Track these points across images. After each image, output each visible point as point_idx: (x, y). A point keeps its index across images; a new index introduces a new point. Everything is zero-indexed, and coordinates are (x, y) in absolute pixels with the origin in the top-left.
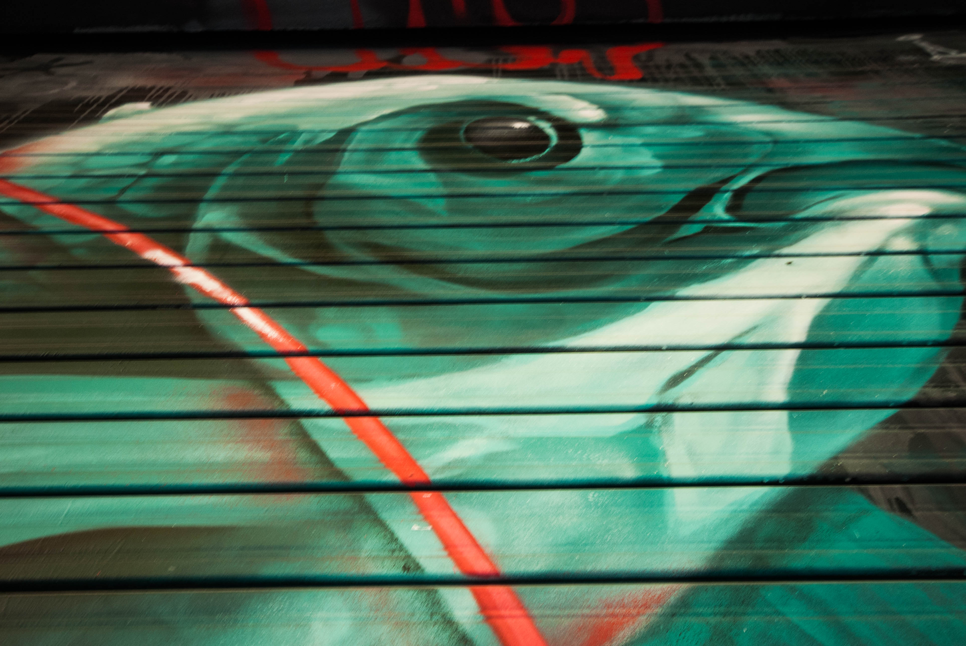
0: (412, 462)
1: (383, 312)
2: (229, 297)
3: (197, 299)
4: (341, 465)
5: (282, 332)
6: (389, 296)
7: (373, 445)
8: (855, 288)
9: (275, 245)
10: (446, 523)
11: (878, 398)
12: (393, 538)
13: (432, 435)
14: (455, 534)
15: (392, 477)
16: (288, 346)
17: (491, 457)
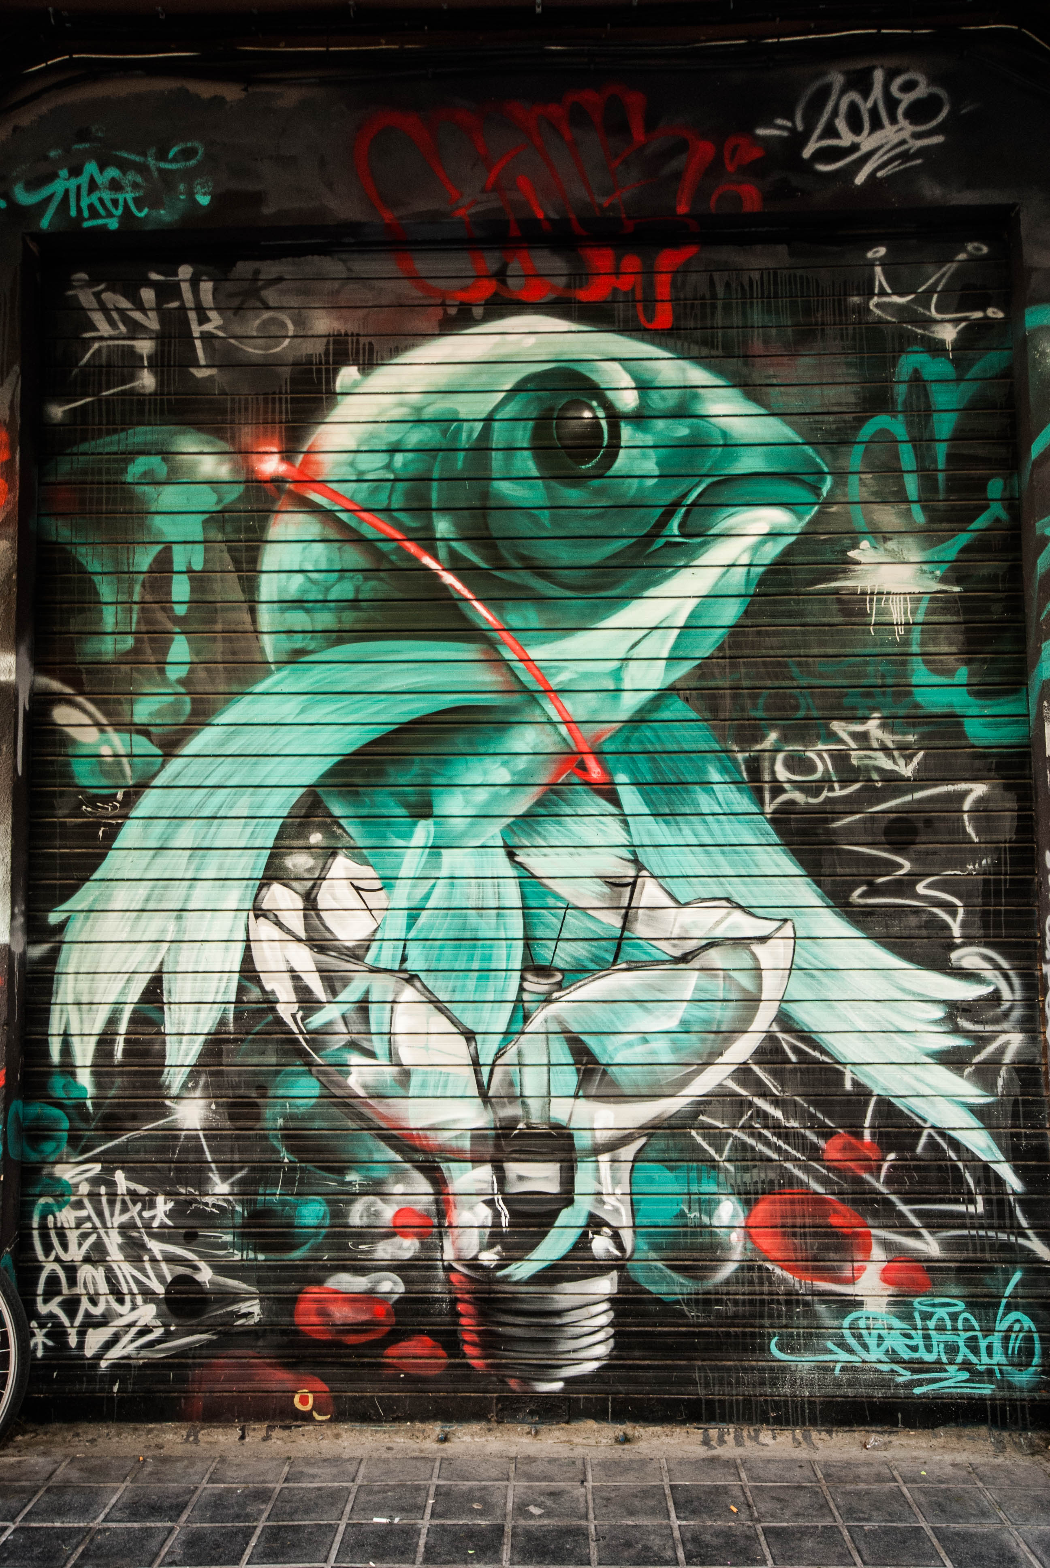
0: (546, 682)
1: (529, 603)
2: (470, 596)
3: (456, 596)
4: (526, 683)
5: (494, 618)
6: (531, 594)
7: (534, 675)
8: (712, 594)
9: (475, 551)
10: (558, 704)
11: (697, 656)
12: (544, 710)
13: (553, 671)
14: (561, 708)
15: (541, 689)
16: (498, 626)
17: (571, 680)
